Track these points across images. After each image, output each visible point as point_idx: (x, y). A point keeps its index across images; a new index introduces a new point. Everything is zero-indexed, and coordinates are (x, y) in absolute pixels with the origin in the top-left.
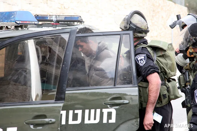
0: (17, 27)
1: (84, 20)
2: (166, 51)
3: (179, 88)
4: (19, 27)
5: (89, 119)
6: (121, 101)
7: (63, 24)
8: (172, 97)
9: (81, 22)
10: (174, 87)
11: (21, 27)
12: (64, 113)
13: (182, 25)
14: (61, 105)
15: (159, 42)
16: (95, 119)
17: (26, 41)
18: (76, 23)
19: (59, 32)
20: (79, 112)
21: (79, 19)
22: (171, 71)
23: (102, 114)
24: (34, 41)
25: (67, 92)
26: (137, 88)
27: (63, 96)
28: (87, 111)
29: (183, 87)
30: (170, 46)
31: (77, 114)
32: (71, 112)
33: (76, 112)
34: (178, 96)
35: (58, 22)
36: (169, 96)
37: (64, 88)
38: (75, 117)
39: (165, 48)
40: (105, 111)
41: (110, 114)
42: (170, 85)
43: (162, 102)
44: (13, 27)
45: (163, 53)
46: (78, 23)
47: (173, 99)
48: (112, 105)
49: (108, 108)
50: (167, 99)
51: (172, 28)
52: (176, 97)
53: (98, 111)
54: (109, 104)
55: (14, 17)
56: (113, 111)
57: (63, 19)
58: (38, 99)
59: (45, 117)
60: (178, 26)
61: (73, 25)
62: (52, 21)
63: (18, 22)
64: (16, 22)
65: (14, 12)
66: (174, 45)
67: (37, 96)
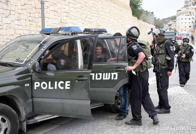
0: (72, 34)
1: (107, 31)
2: (146, 46)
3: (152, 63)
4: (73, 34)
5: (105, 78)
6: (120, 69)
7: (97, 33)
8: (148, 67)
9: (106, 32)
10: (149, 62)
11: (74, 34)
12: (93, 74)
13: (153, 33)
14: (91, 71)
15: (143, 41)
16: (108, 78)
17: (76, 41)
18: (103, 32)
19: (91, 36)
20: (101, 74)
21: (105, 30)
22: (148, 55)
23: (111, 75)
24: (80, 41)
25: (93, 65)
26: (128, 63)
27: (91, 67)
28: (104, 74)
29: (154, 62)
30: (147, 43)
31: (99, 75)
32: (97, 74)
33: (99, 74)
34: (151, 66)
35: (95, 32)
36: (147, 67)
37: (92, 63)
38: (99, 76)
39: (146, 44)
40: (113, 74)
41: (115, 76)
42: (147, 61)
43: (143, 69)
44: (71, 34)
45: (145, 47)
46: (105, 32)
47: (149, 68)
48: (116, 71)
49: (114, 72)
50: (146, 68)
51: (149, 34)
52: (151, 67)
53: (109, 74)
54: (114, 71)
55: (71, 29)
56: (116, 74)
57: (97, 30)
58: (82, 68)
59: (83, 77)
60: (151, 33)
61: (102, 33)
62: (93, 31)
63: (73, 32)
64: (72, 32)
65: (71, 27)
66: (149, 43)
67: (81, 66)
